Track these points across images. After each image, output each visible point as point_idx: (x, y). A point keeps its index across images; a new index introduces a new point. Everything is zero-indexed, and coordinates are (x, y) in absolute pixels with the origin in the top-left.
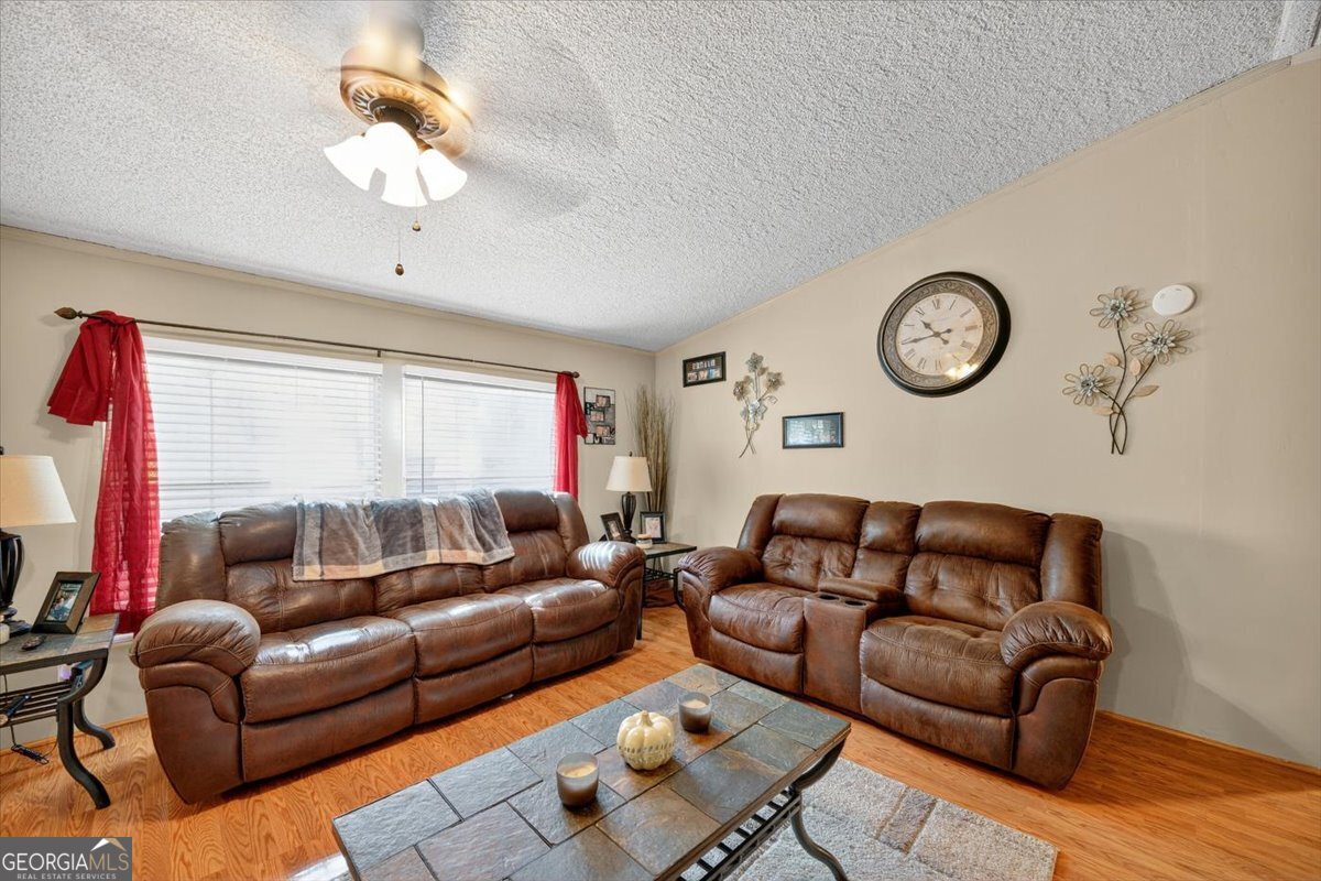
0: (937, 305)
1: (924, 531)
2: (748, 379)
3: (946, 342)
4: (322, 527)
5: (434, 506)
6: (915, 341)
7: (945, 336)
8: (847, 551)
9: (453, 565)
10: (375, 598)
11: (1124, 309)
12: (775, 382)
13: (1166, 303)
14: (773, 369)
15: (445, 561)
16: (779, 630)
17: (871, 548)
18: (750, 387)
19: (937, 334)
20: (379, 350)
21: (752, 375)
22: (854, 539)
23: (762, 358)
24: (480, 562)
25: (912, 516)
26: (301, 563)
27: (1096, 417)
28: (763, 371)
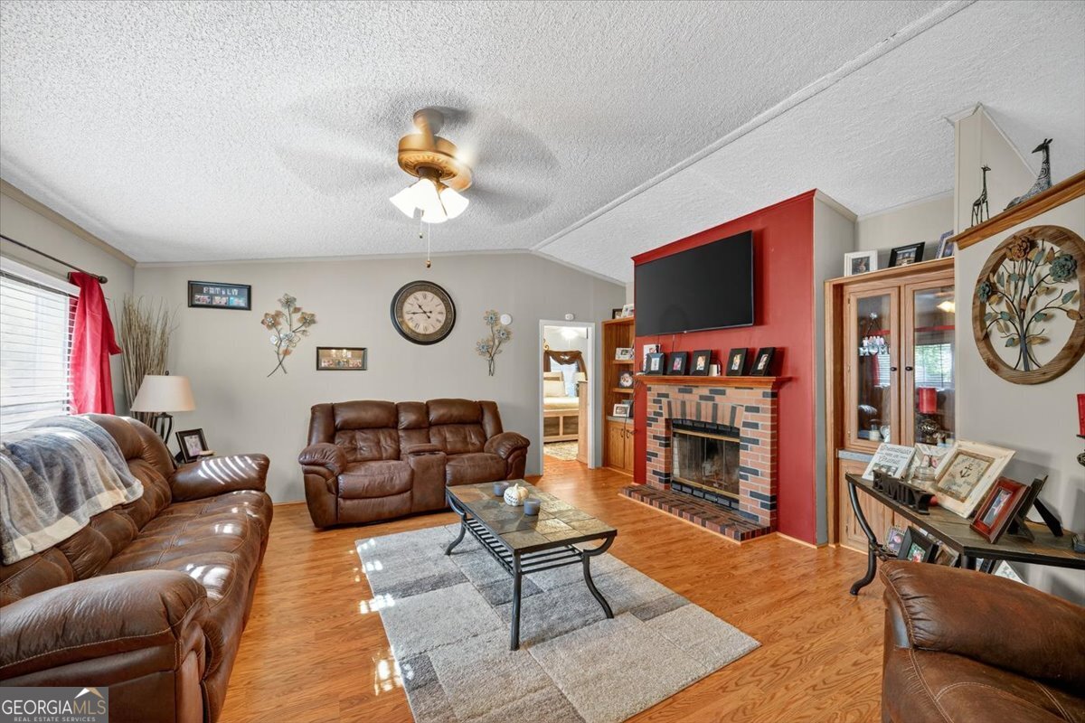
0: (425, 297)
1: (433, 416)
2: (278, 314)
3: (429, 317)
6: (414, 313)
7: (429, 314)
8: (393, 432)
11: (493, 319)
12: (308, 321)
13: (505, 320)
14: (307, 310)
16: (400, 480)
17: (405, 429)
18: (282, 320)
19: (425, 312)
21: (285, 311)
22: (394, 425)
23: (295, 299)
25: (424, 409)
27: (484, 360)
28: (297, 310)
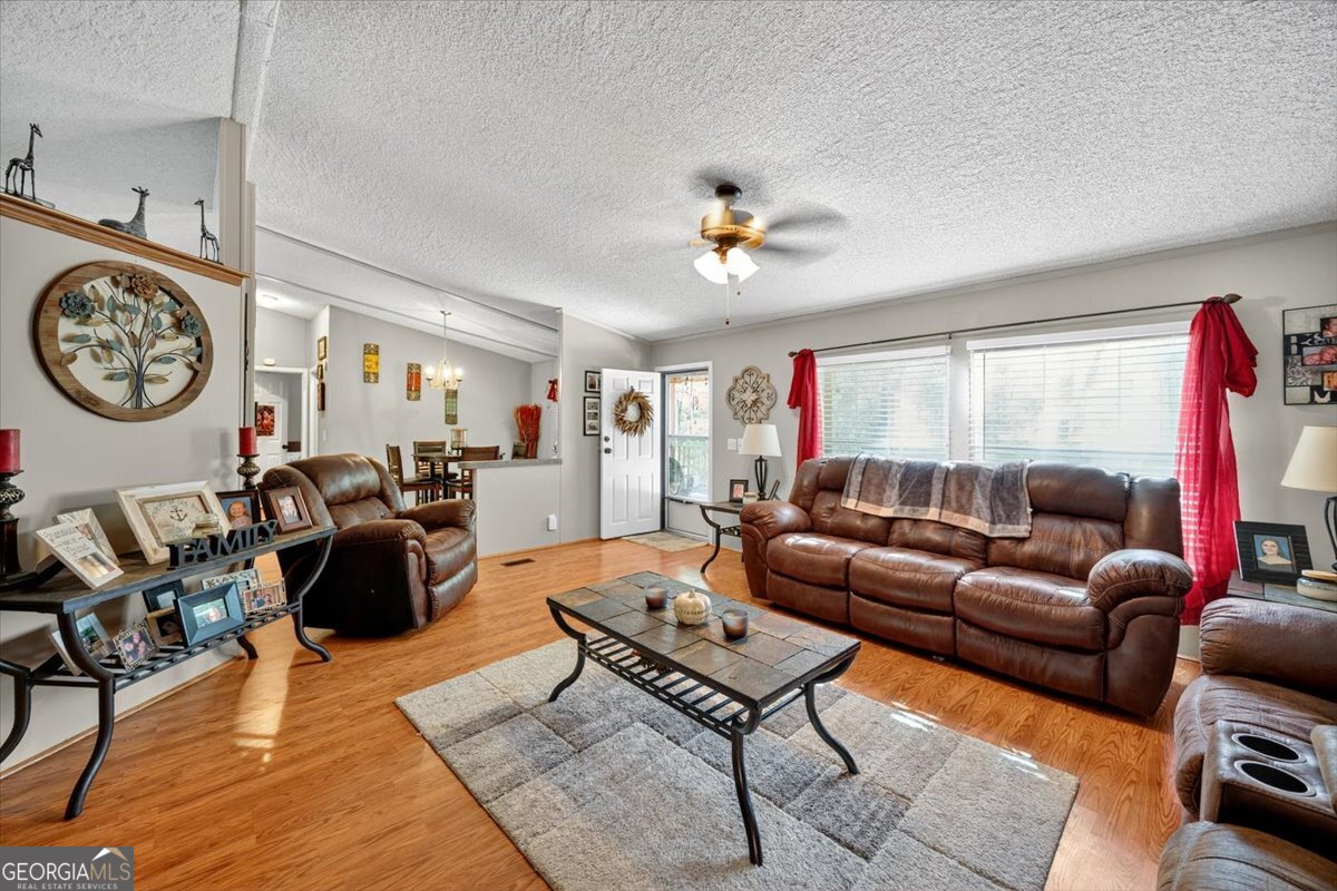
4: (863, 475)
5: (948, 470)
9: (955, 528)
10: (888, 537)
15: (943, 520)
20: (950, 333)
24: (987, 533)
26: (848, 497)
